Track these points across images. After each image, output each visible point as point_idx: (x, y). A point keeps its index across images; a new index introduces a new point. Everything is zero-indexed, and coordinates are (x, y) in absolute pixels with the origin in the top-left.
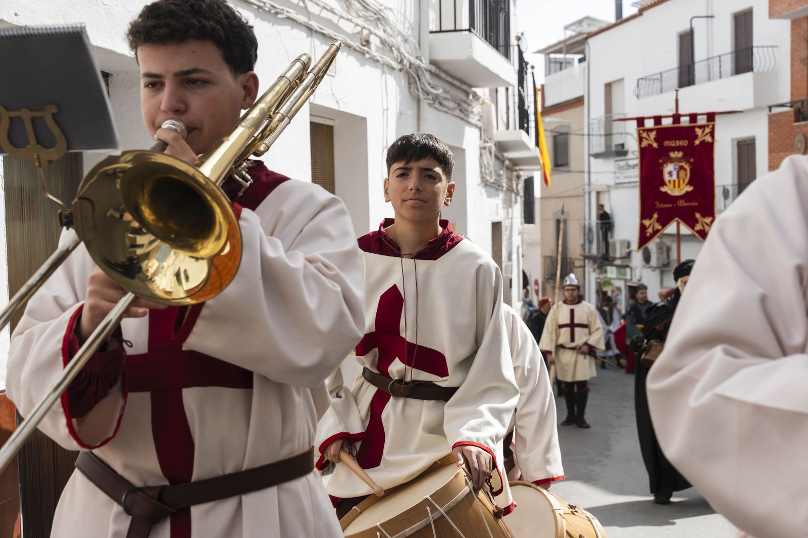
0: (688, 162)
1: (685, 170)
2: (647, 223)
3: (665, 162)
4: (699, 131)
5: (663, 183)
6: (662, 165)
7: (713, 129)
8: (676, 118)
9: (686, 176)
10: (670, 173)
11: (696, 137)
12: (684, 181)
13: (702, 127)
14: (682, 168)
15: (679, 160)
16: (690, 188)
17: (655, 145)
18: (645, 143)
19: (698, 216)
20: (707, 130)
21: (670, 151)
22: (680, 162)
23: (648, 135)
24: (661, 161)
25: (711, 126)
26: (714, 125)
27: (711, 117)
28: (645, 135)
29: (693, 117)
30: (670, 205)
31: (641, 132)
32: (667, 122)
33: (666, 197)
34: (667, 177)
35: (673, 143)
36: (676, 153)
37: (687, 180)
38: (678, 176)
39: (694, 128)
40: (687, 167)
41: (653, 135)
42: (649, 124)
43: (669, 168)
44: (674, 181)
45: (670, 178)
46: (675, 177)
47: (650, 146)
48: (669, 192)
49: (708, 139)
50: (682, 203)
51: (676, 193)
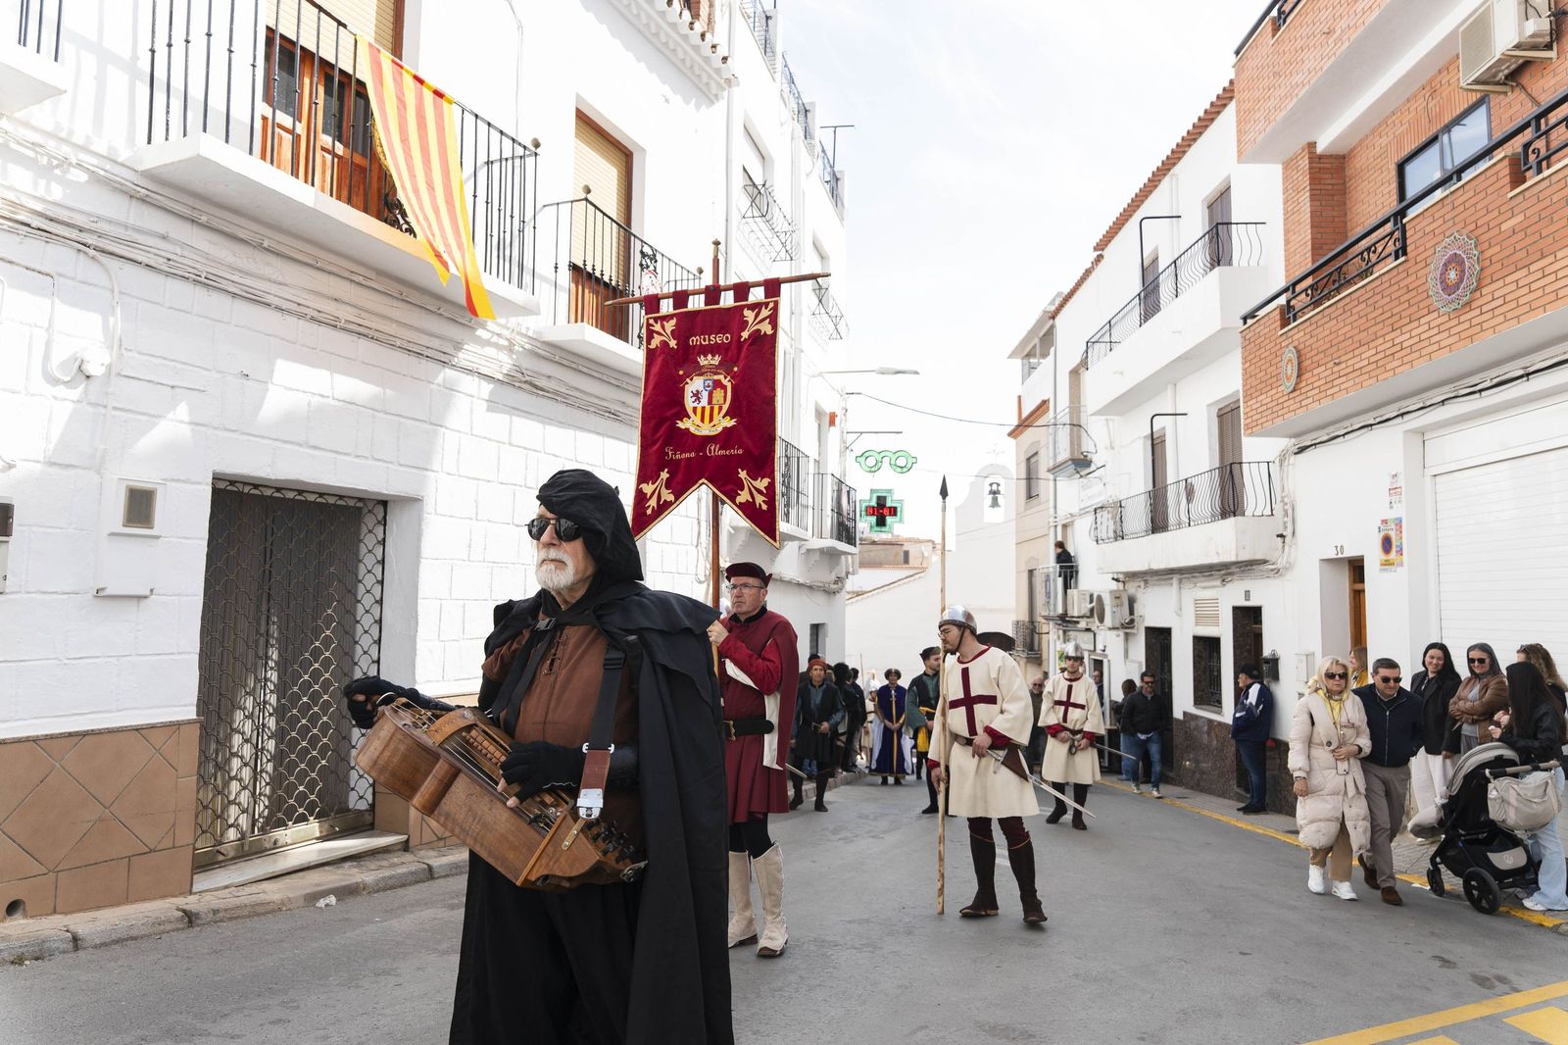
0: (728, 372)
1: (724, 388)
2: (648, 488)
3: (688, 375)
4: (749, 315)
5: (683, 414)
6: (682, 379)
7: (775, 309)
8: (713, 293)
9: (724, 399)
10: (697, 396)
11: (744, 325)
12: (720, 409)
13: (756, 307)
14: (718, 384)
15: (714, 370)
16: (729, 423)
17: (673, 343)
18: (656, 342)
19: (743, 474)
20: (765, 313)
21: (699, 355)
22: (716, 374)
23: (663, 327)
24: (681, 373)
25: (771, 305)
26: (776, 303)
27: (773, 287)
28: (657, 327)
29: (741, 290)
30: (693, 455)
31: (651, 321)
32: (696, 303)
33: (687, 439)
34: (689, 403)
35: (705, 340)
36: (710, 357)
37: (725, 407)
38: (710, 402)
39: (742, 308)
40: (726, 382)
41: (670, 325)
42: (667, 307)
43: (695, 384)
44: (703, 408)
45: (695, 404)
46: (704, 401)
47: (665, 344)
48: (693, 430)
49: (766, 328)
50: (714, 450)
51: (706, 430)
